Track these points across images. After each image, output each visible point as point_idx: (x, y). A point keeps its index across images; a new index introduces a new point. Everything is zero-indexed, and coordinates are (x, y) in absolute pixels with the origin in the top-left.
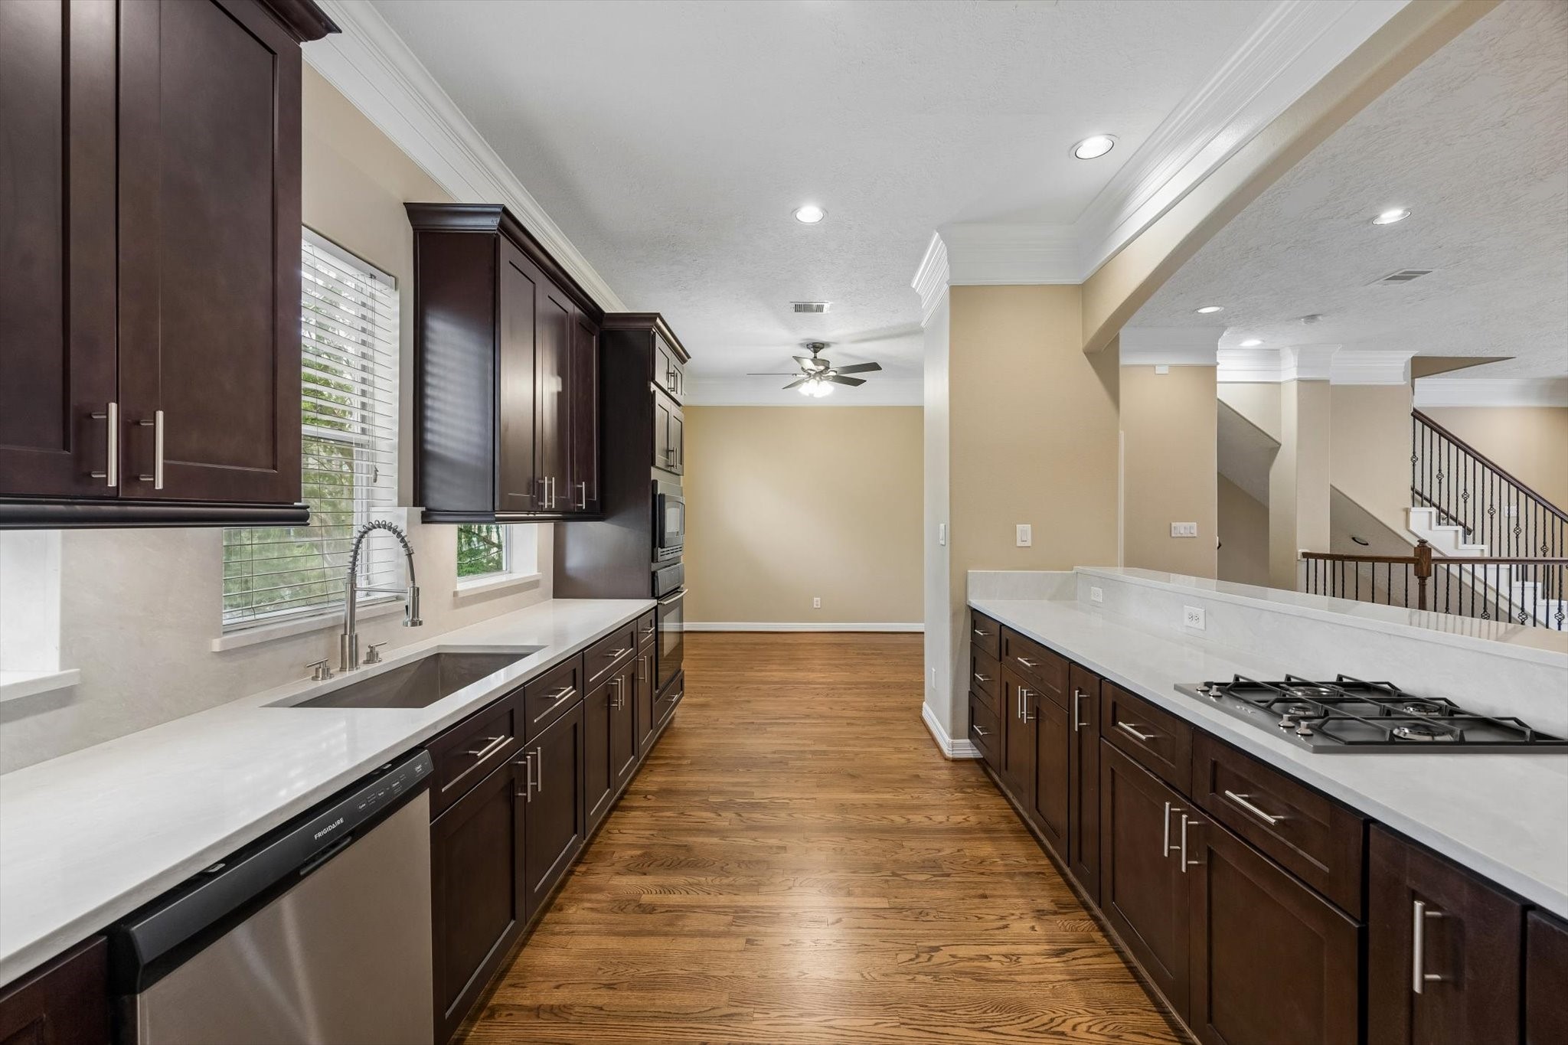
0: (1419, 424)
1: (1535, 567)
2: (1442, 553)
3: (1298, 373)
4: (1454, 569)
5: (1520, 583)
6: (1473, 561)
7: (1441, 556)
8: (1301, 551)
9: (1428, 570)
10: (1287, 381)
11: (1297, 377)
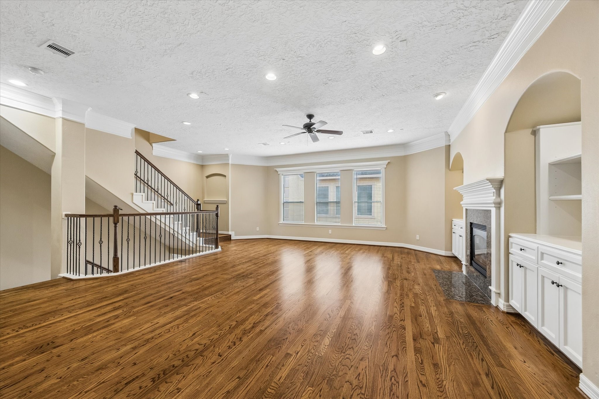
0: (139, 157)
1: (182, 215)
2: (146, 211)
3: (63, 114)
4: (153, 219)
5: (177, 222)
6: (160, 214)
7: (146, 212)
8: (64, 213)
9: (117, 220)
10: (56, 118)
11: (61, 116)
